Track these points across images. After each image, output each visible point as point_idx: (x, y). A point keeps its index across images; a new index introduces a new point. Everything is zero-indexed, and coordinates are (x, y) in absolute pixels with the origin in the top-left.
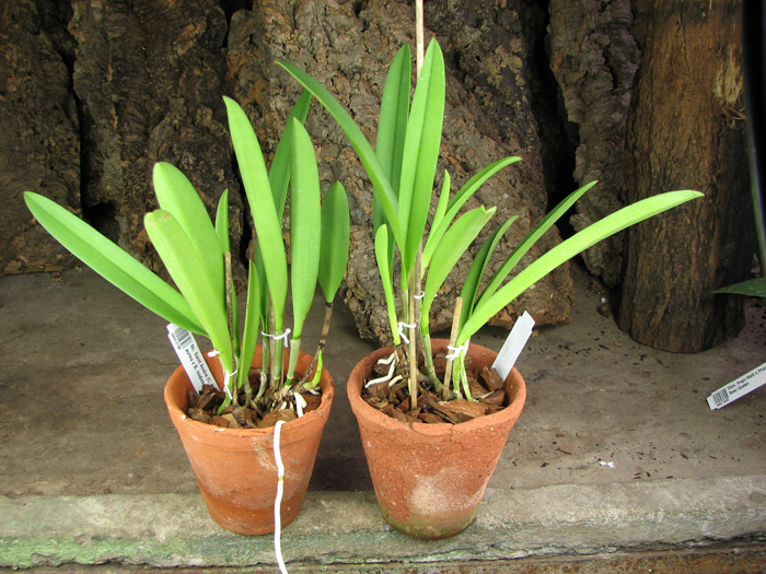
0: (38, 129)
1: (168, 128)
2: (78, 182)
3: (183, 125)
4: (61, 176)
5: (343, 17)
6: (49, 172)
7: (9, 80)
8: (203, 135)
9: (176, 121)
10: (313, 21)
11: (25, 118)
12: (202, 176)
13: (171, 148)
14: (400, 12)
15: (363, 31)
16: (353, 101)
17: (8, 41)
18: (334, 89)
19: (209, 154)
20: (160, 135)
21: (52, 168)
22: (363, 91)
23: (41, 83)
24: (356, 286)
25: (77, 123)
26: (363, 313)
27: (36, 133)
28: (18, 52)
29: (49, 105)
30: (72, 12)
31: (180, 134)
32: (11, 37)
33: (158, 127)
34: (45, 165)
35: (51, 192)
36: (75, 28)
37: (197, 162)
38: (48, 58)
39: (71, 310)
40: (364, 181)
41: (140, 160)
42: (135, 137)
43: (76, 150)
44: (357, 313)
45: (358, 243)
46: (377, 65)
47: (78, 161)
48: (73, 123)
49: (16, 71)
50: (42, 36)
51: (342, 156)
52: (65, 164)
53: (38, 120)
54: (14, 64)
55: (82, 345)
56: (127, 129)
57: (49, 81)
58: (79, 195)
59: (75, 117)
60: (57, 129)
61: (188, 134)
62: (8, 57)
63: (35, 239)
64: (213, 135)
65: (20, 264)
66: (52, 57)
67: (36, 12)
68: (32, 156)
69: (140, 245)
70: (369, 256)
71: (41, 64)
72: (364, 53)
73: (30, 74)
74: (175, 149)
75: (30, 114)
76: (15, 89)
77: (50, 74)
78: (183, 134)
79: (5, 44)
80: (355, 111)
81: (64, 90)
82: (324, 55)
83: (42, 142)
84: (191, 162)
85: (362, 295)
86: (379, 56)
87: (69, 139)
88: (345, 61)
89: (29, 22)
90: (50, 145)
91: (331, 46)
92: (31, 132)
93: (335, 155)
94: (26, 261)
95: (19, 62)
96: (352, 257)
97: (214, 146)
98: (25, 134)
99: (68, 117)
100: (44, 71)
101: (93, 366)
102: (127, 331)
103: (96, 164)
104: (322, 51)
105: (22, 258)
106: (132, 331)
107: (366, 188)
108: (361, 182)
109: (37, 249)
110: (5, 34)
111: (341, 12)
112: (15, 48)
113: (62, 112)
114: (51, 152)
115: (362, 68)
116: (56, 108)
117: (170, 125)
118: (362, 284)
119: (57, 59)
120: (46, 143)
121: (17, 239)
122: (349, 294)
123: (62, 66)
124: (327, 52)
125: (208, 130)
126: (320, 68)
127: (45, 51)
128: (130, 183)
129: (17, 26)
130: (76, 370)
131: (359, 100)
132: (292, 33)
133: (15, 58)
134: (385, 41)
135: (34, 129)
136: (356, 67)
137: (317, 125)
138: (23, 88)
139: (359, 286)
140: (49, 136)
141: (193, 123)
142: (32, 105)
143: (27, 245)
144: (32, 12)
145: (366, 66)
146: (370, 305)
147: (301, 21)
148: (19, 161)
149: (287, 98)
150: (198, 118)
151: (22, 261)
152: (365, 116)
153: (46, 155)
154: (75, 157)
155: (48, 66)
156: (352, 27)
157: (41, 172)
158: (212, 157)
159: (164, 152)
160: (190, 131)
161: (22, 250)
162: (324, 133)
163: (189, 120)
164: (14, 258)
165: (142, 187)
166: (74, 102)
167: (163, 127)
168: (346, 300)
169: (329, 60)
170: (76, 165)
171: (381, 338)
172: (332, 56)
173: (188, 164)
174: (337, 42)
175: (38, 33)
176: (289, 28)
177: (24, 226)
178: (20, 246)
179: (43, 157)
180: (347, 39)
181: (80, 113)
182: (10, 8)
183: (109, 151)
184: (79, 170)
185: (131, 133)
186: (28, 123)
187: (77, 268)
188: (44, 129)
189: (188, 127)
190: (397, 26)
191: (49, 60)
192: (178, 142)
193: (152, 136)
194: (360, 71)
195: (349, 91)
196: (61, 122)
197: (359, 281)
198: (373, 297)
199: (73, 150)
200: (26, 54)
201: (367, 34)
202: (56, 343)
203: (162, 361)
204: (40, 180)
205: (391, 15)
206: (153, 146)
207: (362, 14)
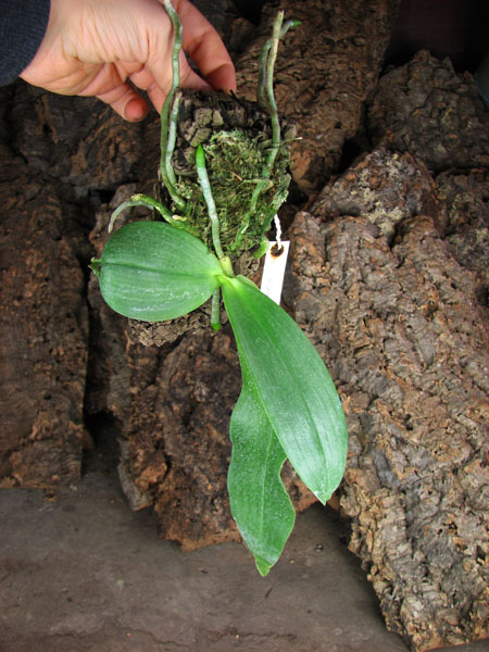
0: (49, 337)
1: (183, 355)
2: (82, 394)
3: (199, 353)
4: (66, 388)
5: (378, 252)
6: (54, 383)
7: (26, 285)
8: (218, 364)
9: (191, 348)
10: (347, 255)
11: (37, 326)
12: (215, 410)
13: (184, 376)
14: (435, 247)
15: (398, 268)
16: (388, 346)
17: (31, 246)
18: (366, 330)
19: (223, 385)
20: (174, 363)
21: (57, 379)
22: (398, 336)
23: (56, 289)
24: (383, 563)
25: (87, 331)
26: (391, 597)
27: (46, 341)
28: (39, 257)
29: (62, 313)
30: (95, 221)
31: (195, 361)
32: (34, 243)
33: (173, 354)
34: (51, 376)
35: (54, 406)
36: (96, 238)
37: (210, 395)
38: (66, 263)
39: (62, 545)
40: (397, 439)
41: (151, 388)
42: (147, 361)
43: (84, 360)
44: (383, 595)
45: (387, 511)
46: (412, 306)
47: (84, 372)
48: (83, 330)
49: (34, 276)
50: (63, 242)
51: (373, 409)
52: (72, 374)
53: (50, 328)
54: (33, 270)
55: (69, 600)
56: (140, 352)
57: (65, 287)
58: (81, 406)
59: (85, 324)
60: (67, 338)
61: (204, 363)
62: (28, 262)
63: (32, 456)
64: (229, 365)
65: (14, 482)
66: (70, 263)
67: (60, 218)
68: (39, 366)
69: (142, 484)
70: (399, 528)
71: (59, 270)
72: (399, 293)
73: (47, 280)
74: (188, 379)
75: (42, 320)
76: (30, 295)
77: (67, 280)
78: (198, 363)
79: (27, 249)
80: (389, 357)
81: (78, 297)
82: (357, 292)
83: (51, 351)
84: (204, 393)
85: (390, 576)
86: (414, 295)
87: (78, 348)
88: (378, 299)
89: (53, 228)
90: (58, 354)
91: (363, 281)
92: (41, 339)
93: (366, 405)
94: (20, 479)
95: (39, 267)
96: (379, 526)
97: (229, 376)
98: (35, 340)
99: (79, 324)
100: (61, 277)
101: (80, 637)
102: (120, 583)
103: (101, 372)
104: (355, 287)
105: (17, 476)
106: (126, 585)
107: (398, 448)
108: (393, 440)
109: (33, 468)
110: (29, 239)
111: (376, 246)
112: (36, 254)
113: (73, 320)
114: (58, 362)
115: (396, 308)
116: (68, 316)
117: (185, 352)
118: (391, 563)
119: (73, 266)
120: (54, 353)
121: (14, 455)
122: (373, 570)
123: (78, 272)
124: (360, 289)
125: (224, 358)
126: (352, 307)
127: (65, 257)
128: (137, 410)
129: (41, 232)
130: (60, 640)
131: (393, 345)
132: (324, 265)
133: (35, 263)
134: (421, 280)
135: (44, 336)
136: (390, 307)
137: (346, 368)
138: (38, 294)
139: (387, 564)
140: (58, 345)
141: (209, 350)
142: (45, 313)
143: (24, 462)
144: (57, 218)
145: (402, 307)
146: (400, 590)
147: (334, 253)
148: (25, 370)
149: (313, 334)
150: (215, 345)
151: (17, 480)
152: (400, 364)
153: (53, 365)
154: (81, 368)
155: (65, 272)
156: (387, 263)
157: (46, 383)
158: (226, 387)
159: (176, 382)
160: (206, 359)
161: (19, 467)
162: (354, 379)
163: (205, 347)
164: (9, 474)
165: (151, 417)
166: (86, 308)
167: (178, 354)
168: (369, 577)
169: (362, 297)
170: (81, 376)
171: (415, 639)
172: (365, 293)
173: (201, 396)
174: (372, 278)
175: (59, 239)
176: (321, 260)
177: (22, 441)
178: (17, 463)
179: (49, 367)
180: (382, 276)
181: (91, 318)
182: (37, 214)
183: (117, 367)
184: (83, 381)
185: (143, 356)
186: (39, 330)
187: (71, 487)
188: (54, 337)
189: (203, 355)
190: (433, 263)
191: (68, 266)
192: (193, 370)
193: (165, 362)
194: (393, 311)
195: (383, 334)
196: (72, 331)
197: (387, 558)
198: (404, 581)
199: (80, 359)
200: (46, 260)
201: (402, 271)
202: (41, 594)
203: (158, 637)
204: (44, 393)
205: (427, 251)
206: (167, 374)
207: (396, 248)
